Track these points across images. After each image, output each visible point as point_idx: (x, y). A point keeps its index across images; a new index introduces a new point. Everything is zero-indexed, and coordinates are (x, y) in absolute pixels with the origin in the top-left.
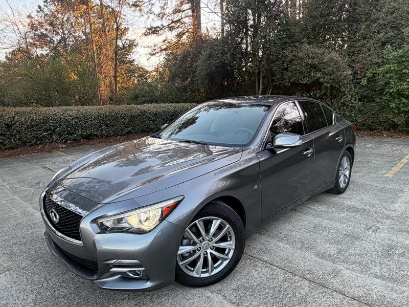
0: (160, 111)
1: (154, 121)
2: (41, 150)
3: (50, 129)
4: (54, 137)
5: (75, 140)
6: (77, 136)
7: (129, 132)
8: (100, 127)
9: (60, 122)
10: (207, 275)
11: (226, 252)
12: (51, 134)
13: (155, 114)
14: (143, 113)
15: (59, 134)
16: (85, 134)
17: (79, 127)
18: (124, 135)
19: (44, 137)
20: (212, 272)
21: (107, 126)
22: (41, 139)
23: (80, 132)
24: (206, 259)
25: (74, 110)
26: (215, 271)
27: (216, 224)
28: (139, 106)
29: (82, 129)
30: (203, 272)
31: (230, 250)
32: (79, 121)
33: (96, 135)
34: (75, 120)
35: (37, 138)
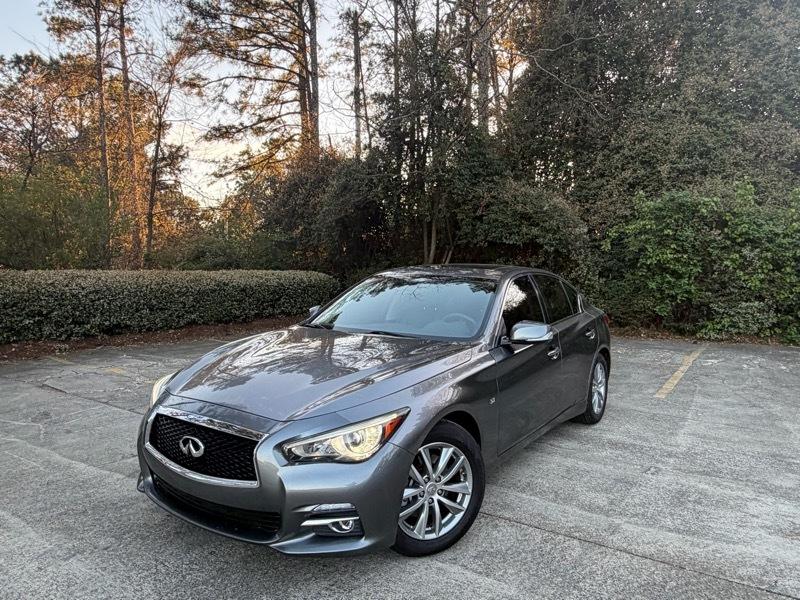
0: (253, 284)
1: (240, 301)
2: (17, 355)
3: (40, 314)
4: (47, 330)
5: (87, 335)
6: (92, 327)
7: (193, 323)
8: (137, 310)
9: (61, 299)
10: (433, 536)
11: (458, 500)
12: (39, 323)
13: (243, 290)
14: (222, 286)
15: (56, 323)
16: (107, 323)
17: (97, 309)
18: (182, 327)
19: (27, 328)
20: (440, 530)
21: (151, 310)
22: (18, 333)
23: (97, 320)
24: (432, 509)
25: (90, 278)
26: (445, 531)
27: (447, 453)
28: (212, 274)
29: (102, 314)
30: (427, 532)
31: (464, 495)
32: (99, 299)
33: (127, 326)
34: (92, 296)
35: (11, 329)
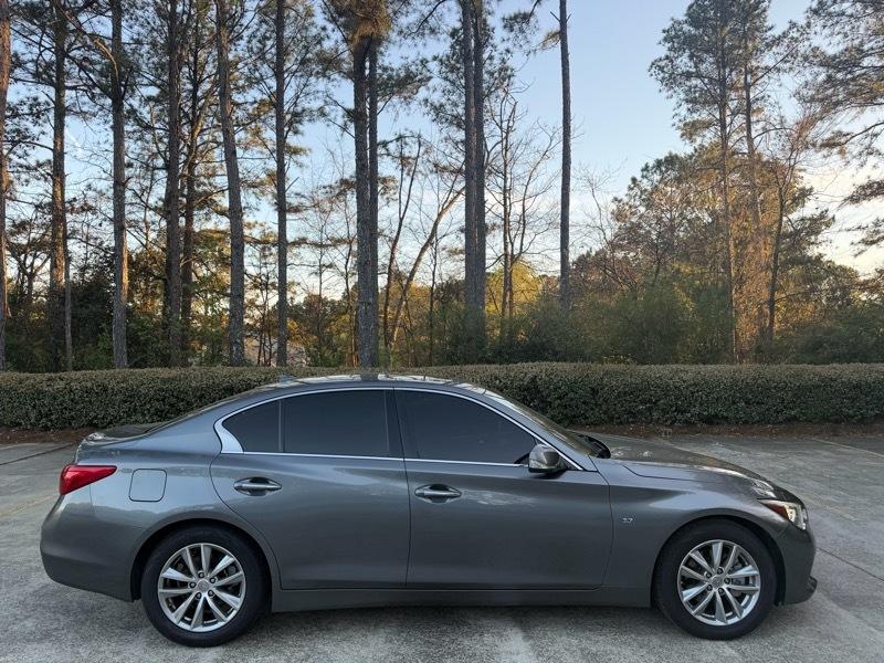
0: (870, 380)
1: (853, 400)
2: (633, 434)
3: (650, 401)
4: (655, 415)
5: (688, 423)
6: (692, 416)
7: (795, 418)
8: (734, 403)
9: (666, 390)
12: (650, 409)
13: (855, 387)
14: (827, 383)
15: (663, 410)
16: (705, 413)
17: (696, 400)
18: (780, 423)
19: (640, 412)
21: (746, 403)
22: (634, 415)
23: (696, 410)
25: (690, 372)
28: (818, 368)
29: (701, 404)
32: (698, 391)
33: (723, 417)
34: (691, 389)
35: (630, 412)
